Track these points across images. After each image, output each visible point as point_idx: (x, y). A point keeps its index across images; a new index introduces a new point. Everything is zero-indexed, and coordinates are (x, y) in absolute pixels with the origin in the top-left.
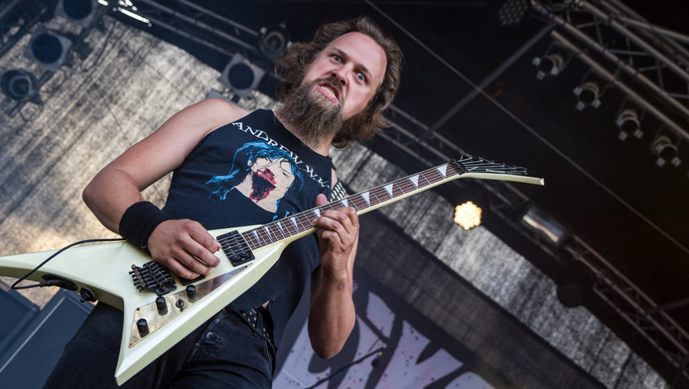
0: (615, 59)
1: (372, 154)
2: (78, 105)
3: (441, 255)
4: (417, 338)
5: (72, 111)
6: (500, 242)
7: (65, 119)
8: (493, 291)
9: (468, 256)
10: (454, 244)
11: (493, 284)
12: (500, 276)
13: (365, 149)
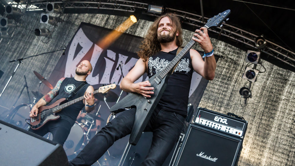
1: (110, 16)
2: (29, 37)
3: (136, 34)
4: (124, 57)
5: (28, 39)
7: (27, 41)
9: (145, 31)
13: (107, 15)
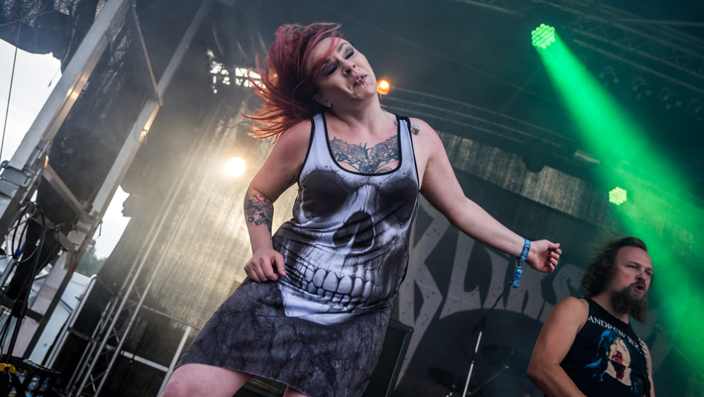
0: (619, 45)
1: (461, 139)
3: (525, 194)
6: (561, 173)
8: (566, 205)
9: (543, 187)
10: (532, 182)
11: (565, 201)
12: (568, 195)
13: (456, 137)
